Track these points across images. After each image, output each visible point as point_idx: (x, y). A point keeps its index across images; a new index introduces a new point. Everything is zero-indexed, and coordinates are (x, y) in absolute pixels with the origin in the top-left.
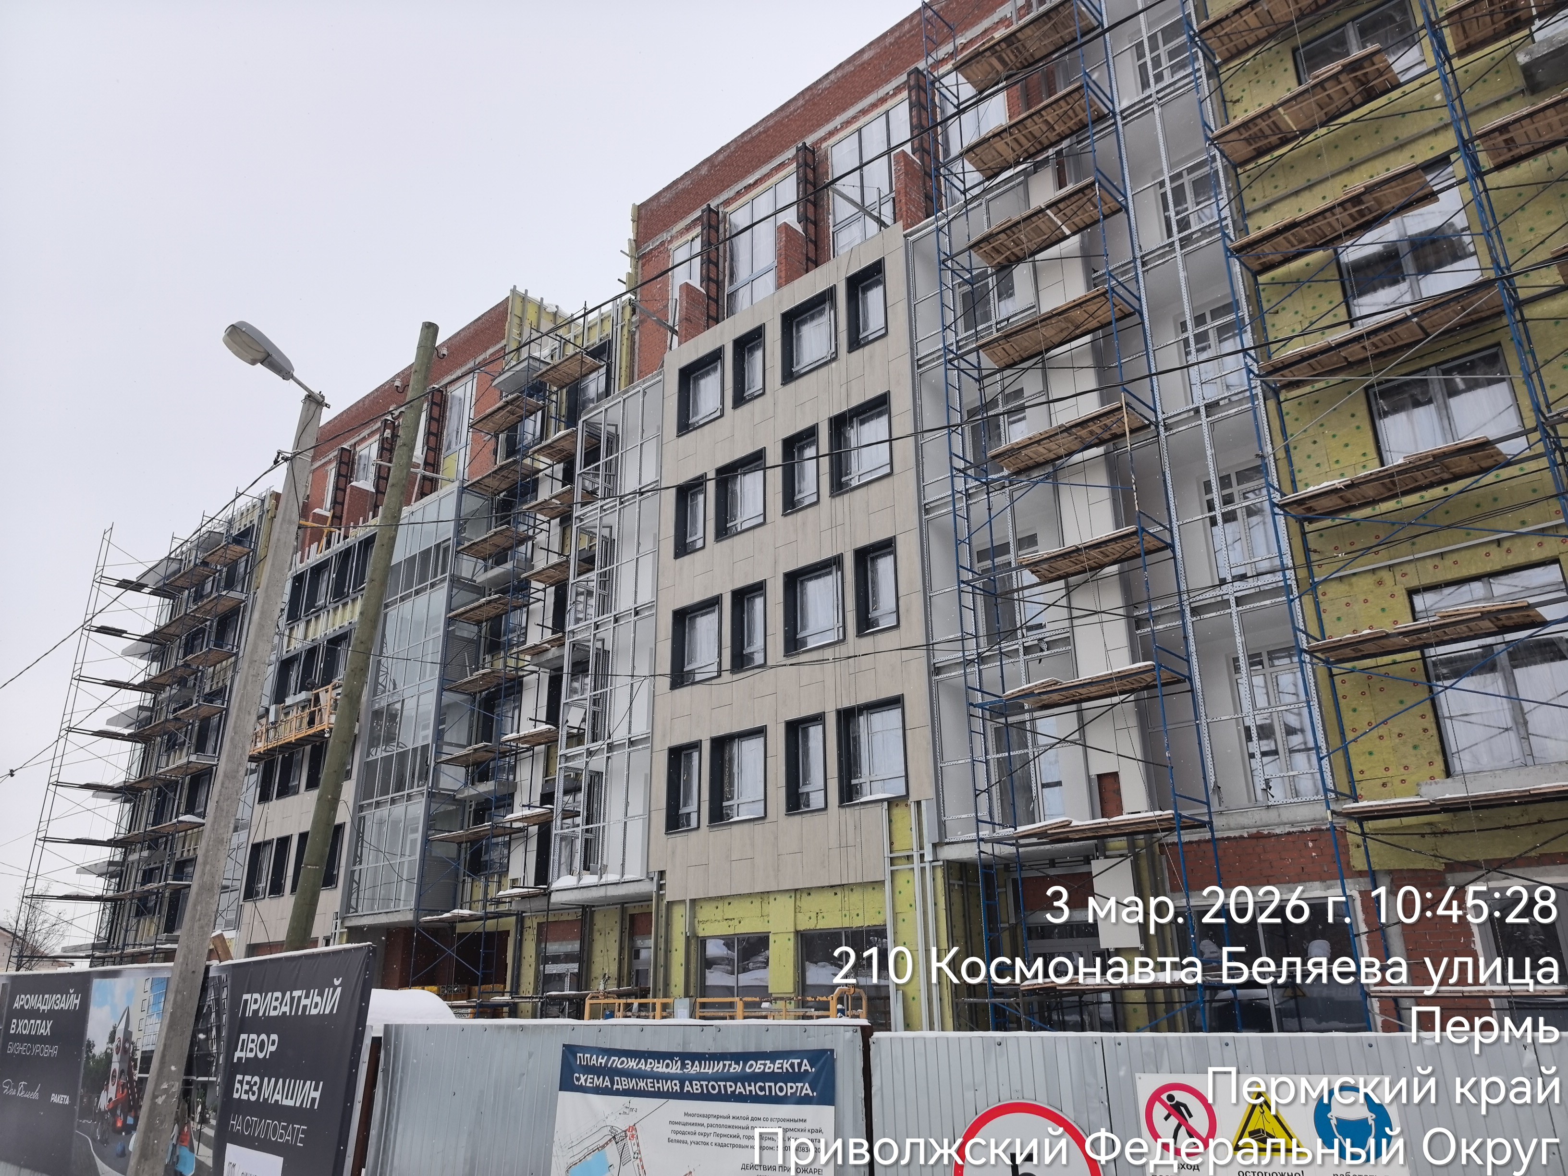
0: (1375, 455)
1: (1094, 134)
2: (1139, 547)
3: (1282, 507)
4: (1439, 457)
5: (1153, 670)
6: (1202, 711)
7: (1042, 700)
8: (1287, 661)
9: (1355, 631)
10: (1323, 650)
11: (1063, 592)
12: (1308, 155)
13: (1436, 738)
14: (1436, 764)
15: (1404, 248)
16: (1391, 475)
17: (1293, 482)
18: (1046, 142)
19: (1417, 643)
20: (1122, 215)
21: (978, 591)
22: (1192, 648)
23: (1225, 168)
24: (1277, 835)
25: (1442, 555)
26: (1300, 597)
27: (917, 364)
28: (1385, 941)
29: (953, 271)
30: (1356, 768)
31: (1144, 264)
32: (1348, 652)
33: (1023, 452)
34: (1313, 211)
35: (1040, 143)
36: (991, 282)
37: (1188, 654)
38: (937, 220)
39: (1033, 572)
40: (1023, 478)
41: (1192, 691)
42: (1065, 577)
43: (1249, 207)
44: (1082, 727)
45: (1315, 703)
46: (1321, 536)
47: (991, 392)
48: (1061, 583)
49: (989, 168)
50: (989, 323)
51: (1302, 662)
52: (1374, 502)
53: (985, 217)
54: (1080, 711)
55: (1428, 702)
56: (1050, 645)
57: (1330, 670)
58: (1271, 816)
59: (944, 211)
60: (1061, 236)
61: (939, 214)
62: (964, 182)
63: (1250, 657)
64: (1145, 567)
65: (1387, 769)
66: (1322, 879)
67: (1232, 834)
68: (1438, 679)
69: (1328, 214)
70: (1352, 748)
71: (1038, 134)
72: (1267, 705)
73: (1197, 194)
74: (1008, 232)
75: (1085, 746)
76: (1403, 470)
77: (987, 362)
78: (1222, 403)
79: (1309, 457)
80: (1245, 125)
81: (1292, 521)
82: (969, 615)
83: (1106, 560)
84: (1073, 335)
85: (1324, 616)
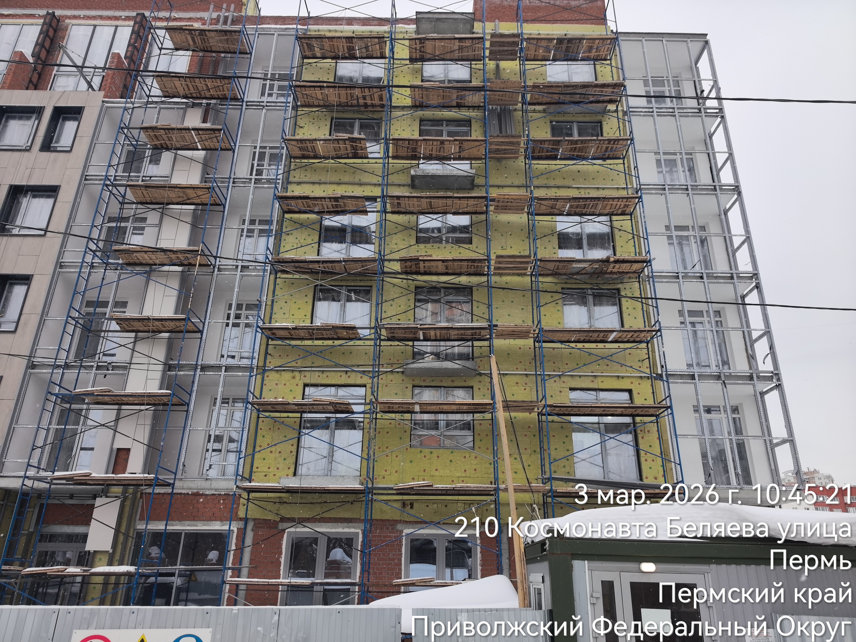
0: (310, 317)
1: (230, 105)
2: (184, 327)
3: (262, 329)
4: (335, 328)
5: (169, 396)
6: (189, 423)
7: (97, 399)
8: (241, 405)
9: (276, 398)
10: (258, 404)
11: (132, 340)
12: (323, 168)
13: (295, 457)
14: (291, 469)
15: (349, 230)
16: (313, 329)
17: (271, 318)
18: (203, 95)
19: (300, 410)
20: (231, 153)
21: (79, 325)
22: (195, 388)
23: (286, 155)
24: (207, 495)
25: (323, 371)
26: (256, 375)
27: (85, 177)
28: (242, 555)
29: (126, 136)
30: (255, 465)
31: (234, 182)
32: (269, 408)
33: (135, 254)
34: (317, 195)
35: (200, 94)
36: (148, 153)
37: (192, 391)
38: (126, 103)
39: (118, 324)
40: (130, 268)
41: (187, 411)
42: (137, 331)
43: (291, 179)
44: (117, 419)
45: (246, 430)
46: (275, 348)
47: (126, 213)
48: (133, 335)
49: (167, 92)
50: (139, 174)
51: (246, 408)
52: (302, 339)
53: (156, 116)
54: (119, 410)
55: (297, 439)
56: (114, 368)
57: (259, 415)
58: (206, 484)
59: (133, 100)
60: (195, 147)
61: (128, 100)
62: (150, 91)
63: (223, 399)
64: (183, 339)
65: (269, 468)
66: (221, 520)
67: (183, 491)
68: (304, 428)
69: (323, 200)
70: (257, 456)
71: (200, 89)
72: (224, 426)
73: (270, 160)
74: (166, 131)
75: (115, 431)
76: (318, 329)
77: (130, 196)
78: (250, 267)
79: (281, 308)
80: (301, 141)
81: (264, 337)
82: (67, 338)
83: (163, 329)
84: (185, 202)
85: (264, 387)
